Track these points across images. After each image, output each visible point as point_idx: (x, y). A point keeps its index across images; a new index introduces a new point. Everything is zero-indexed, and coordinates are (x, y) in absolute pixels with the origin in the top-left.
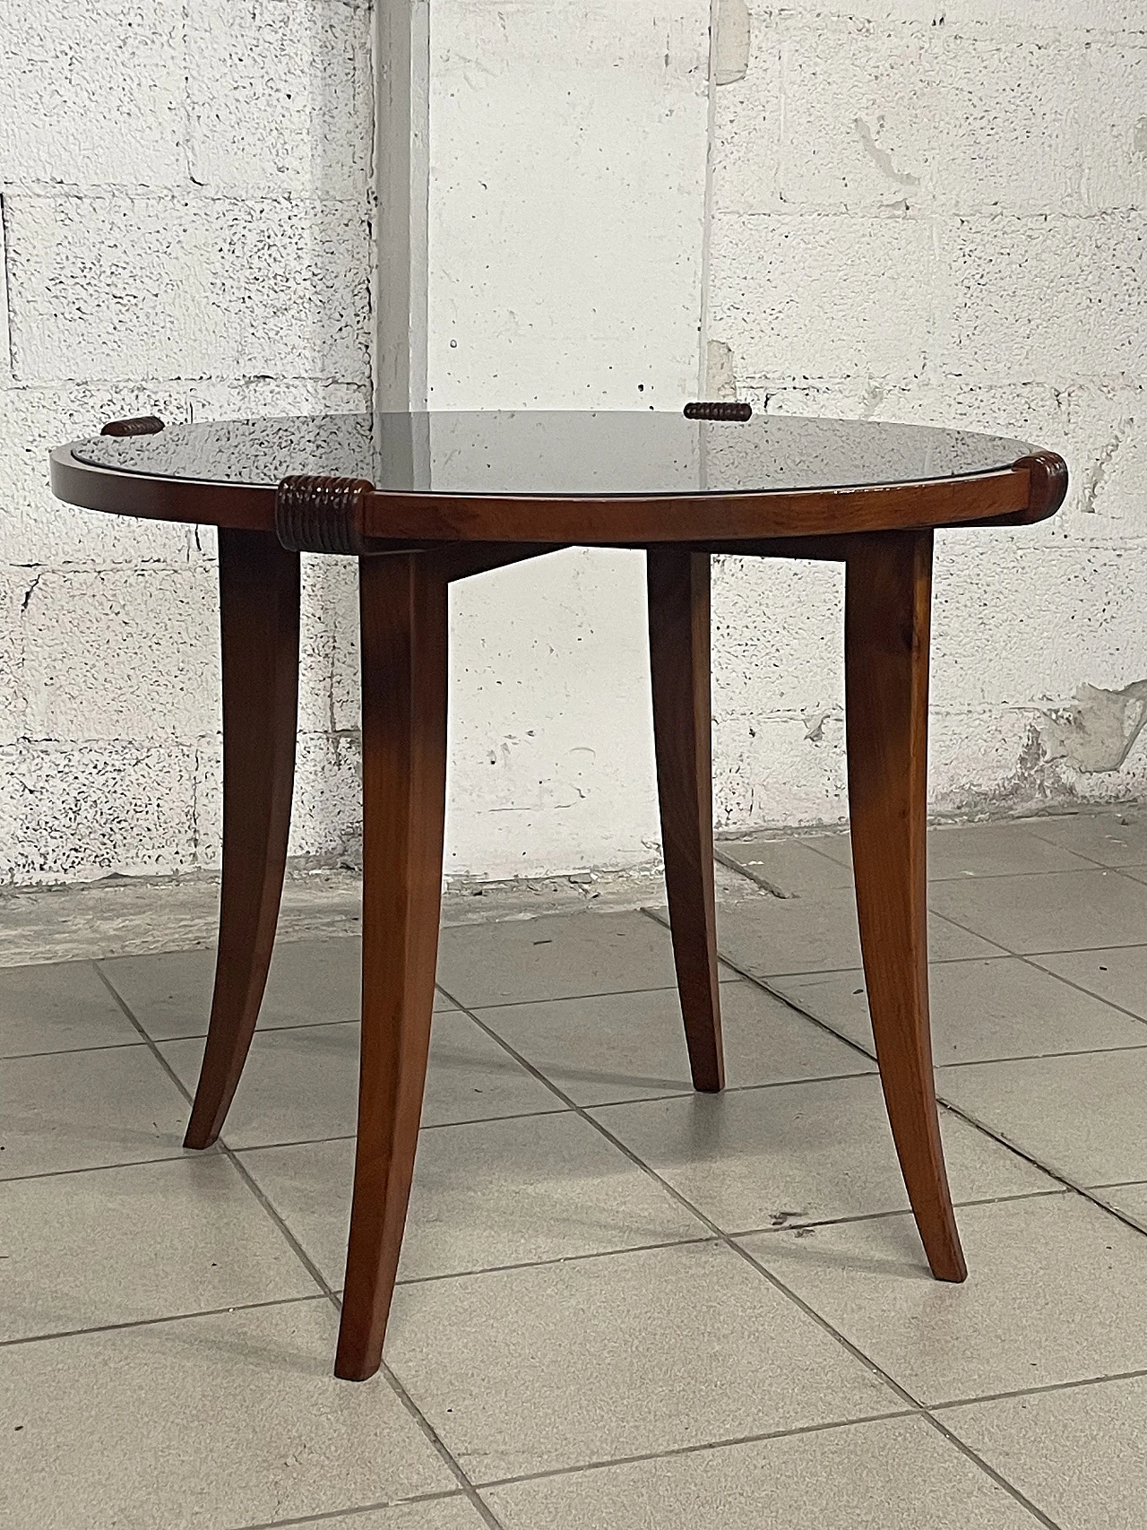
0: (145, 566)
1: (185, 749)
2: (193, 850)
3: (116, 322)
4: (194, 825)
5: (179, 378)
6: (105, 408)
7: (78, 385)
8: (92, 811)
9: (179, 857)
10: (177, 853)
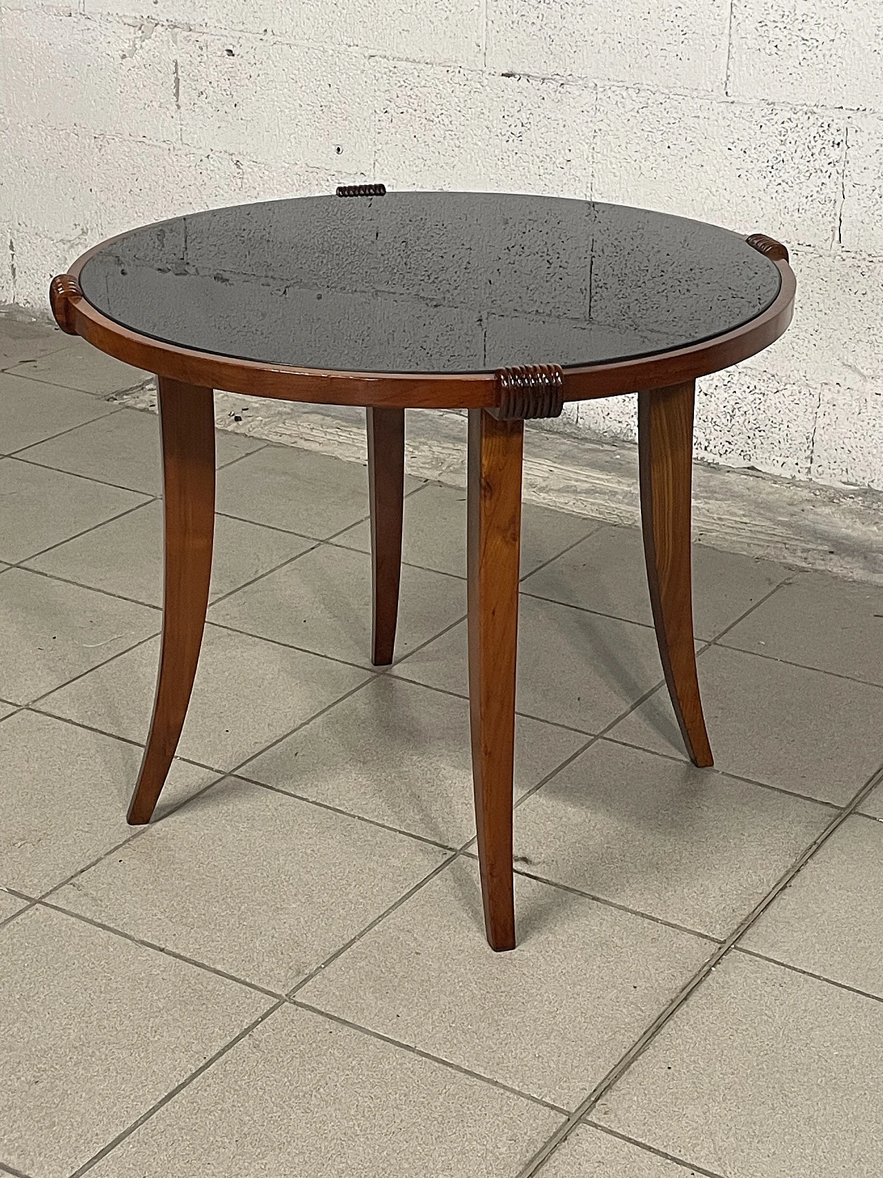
0: (800, 248)
1: (811, 390)
2: (809, 465)
3: (801, 58)
4: (811, 447)
5: (842, 108)
6: (785, 124)
7: (768, 104)
8: (743, 418)
9: (797, 468)
10: (797, 464)
